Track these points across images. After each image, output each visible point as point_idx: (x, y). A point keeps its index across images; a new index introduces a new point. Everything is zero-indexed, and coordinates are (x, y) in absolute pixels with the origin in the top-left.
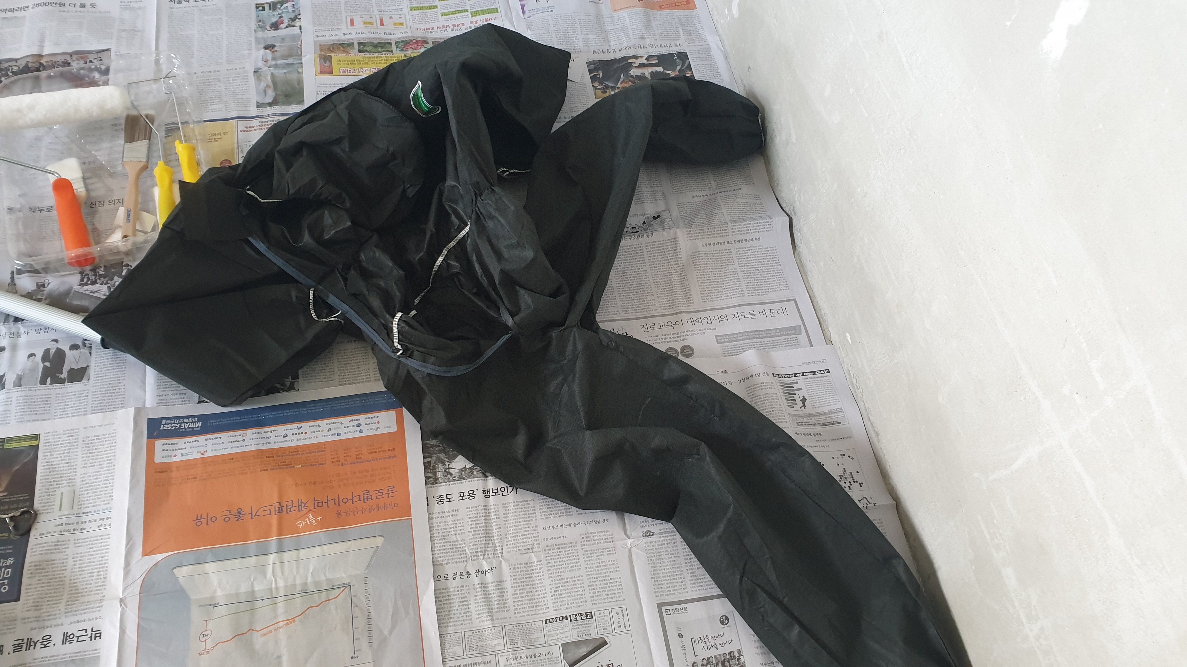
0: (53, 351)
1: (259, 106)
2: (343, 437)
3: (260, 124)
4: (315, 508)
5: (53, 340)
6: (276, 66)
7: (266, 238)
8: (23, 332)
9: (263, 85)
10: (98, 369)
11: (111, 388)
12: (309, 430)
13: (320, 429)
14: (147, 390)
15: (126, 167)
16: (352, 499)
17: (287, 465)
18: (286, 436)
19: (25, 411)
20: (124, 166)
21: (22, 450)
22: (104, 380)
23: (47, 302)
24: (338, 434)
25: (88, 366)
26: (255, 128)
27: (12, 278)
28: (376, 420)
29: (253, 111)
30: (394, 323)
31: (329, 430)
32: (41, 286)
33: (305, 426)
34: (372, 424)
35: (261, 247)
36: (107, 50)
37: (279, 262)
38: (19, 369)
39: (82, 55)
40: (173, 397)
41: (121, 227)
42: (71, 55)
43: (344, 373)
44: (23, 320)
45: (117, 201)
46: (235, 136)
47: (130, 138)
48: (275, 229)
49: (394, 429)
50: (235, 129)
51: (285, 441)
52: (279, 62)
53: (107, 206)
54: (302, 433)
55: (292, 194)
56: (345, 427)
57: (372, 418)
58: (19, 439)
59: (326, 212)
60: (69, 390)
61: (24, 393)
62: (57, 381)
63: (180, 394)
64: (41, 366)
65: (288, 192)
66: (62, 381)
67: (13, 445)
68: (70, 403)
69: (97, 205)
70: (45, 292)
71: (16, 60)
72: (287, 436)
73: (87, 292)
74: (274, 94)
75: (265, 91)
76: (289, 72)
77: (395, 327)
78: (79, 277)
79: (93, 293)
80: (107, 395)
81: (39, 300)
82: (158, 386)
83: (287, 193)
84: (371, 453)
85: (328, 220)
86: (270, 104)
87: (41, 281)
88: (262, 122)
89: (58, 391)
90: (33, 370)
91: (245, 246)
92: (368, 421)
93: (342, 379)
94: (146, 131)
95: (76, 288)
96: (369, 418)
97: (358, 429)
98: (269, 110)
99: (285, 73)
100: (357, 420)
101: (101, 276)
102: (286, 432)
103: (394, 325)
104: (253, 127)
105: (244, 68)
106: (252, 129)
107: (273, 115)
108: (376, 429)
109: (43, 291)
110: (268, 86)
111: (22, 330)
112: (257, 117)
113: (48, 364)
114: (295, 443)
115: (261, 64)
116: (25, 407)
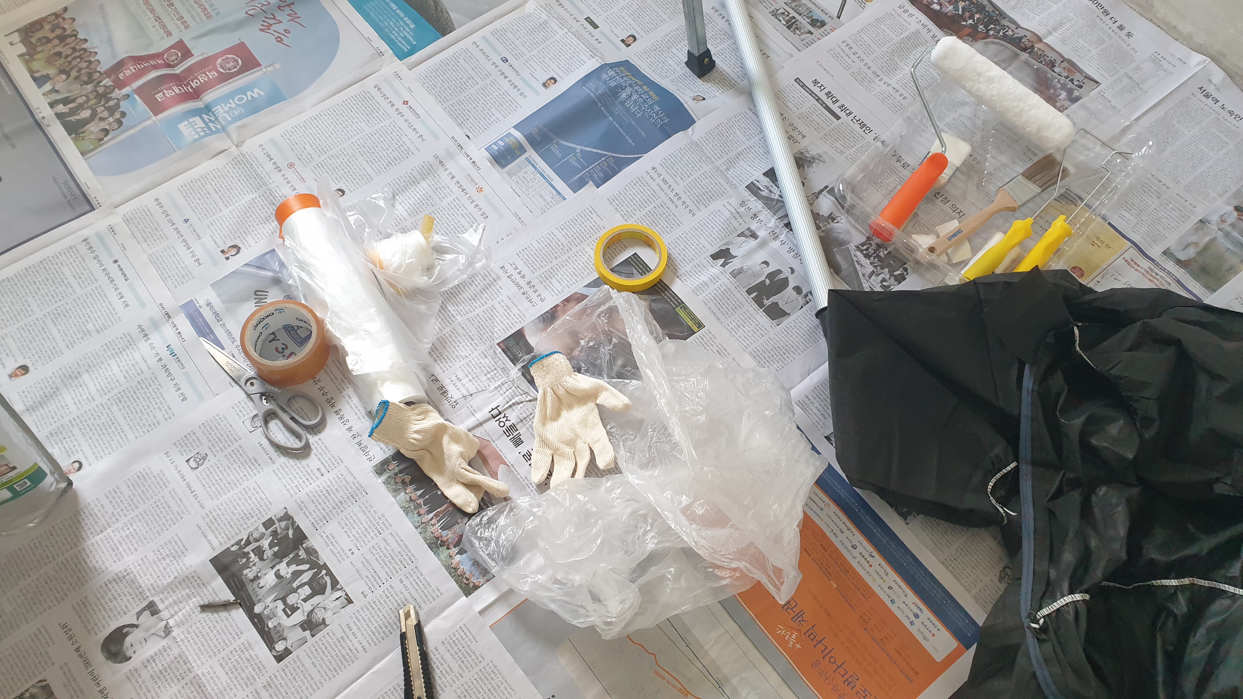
0: (782, 276)
1: (1167, 253)
2: (893, 608)
3: (1148, 270)
4: (805, 634)
5: (791, 268)
6: (1227, 235)
7: (1042, 380)
8: (780, 240)
9: (1194, 239)
10: (793, 324)
11: (784, 350)
12: (875, 566)
13: (885, 577)
14: (805, 381)
15: (1000, 195)
16: (839, 667)
17: (828, 572)
18: (855, 547)
19: (716, 300)
20: (997, 191)
21: (683, 323)
22: (787, 338)
23: (822, 234)
24: (893, 601)
25: (789, 314)
26: (1139, 269)
27: (822, 191)
28: (934, 631)
29: (1155, 252)
30: (1065, 598)
31: (890, 588)
32: (832, 218)
33: (878, 559)
34: (927, 629)
35: (1028, 383)
36: (1097, 82)
37: (1026, 411)
38: (747, 264)
39: (1072, 66)
40: (815, 410)
41: (938, 236)
42: (1064, 60)
43: (958, 557)
44: (791, 230)
45: (958, 211)
46: (1114, 258)
47: (1029, 175)
48: (1058, 380)
49: (939, 657)
50: (1121, 252)
51: (849, 551)
52: (1235, 234)
53: (947, 207)
54: (868, 562)
55: (1111, 374)
56: (904, 602)
57: (933, 624)
58: (690, 314)
59: (1122, 421)
60: (758, 317)
61: (730, 285)
62: (759, 301)
63: (822, 414)
64: (763, 278)
65: (1112, 368)
66: (761, 305)
67: (682, 314)
68: (747, 327)
69: (941, 199)
70: (828, 226)
71: (1018, 26)
72: (855, 549)
73: (855, 259)
74: (1194, 255)
75: (1188, 246)
76: (1233, 253)
77: (1061, 602)
78: (863, 239)
79: (858, 264)
80: (775, 351)
81: (818, 228)
82: (815, 388)
83: (1108, 368)
84: (897, 652)
85: (1114, 429)
86: (1179, 262)
87: (837, 214)
88: (1151, 269)
89: (751, 310)
90: (754, 275)
91: (1016, 366)
92: (927, 623)
93: (950, 559)
94: (1050, 180)
95: (852, 246)
96: (931, 622)
97: (912, 618)
98: (1170, 266)
99: (1228, 249)
100: (921, 610)
101: (878, 256)
102: (858, 545)
103: (1062, 600)
104: (1138, 266)
105: (1194, 207)
106: (1136, 266)
107: (1169, 273)
108: (925, 638)
109: (829, 223)
110: (1196, 244)
111: (782, 237)
112: (1153, 260)
113: (768, 282)
114: (854, 563)
115: (1215, 218)
116: (720, 297)
